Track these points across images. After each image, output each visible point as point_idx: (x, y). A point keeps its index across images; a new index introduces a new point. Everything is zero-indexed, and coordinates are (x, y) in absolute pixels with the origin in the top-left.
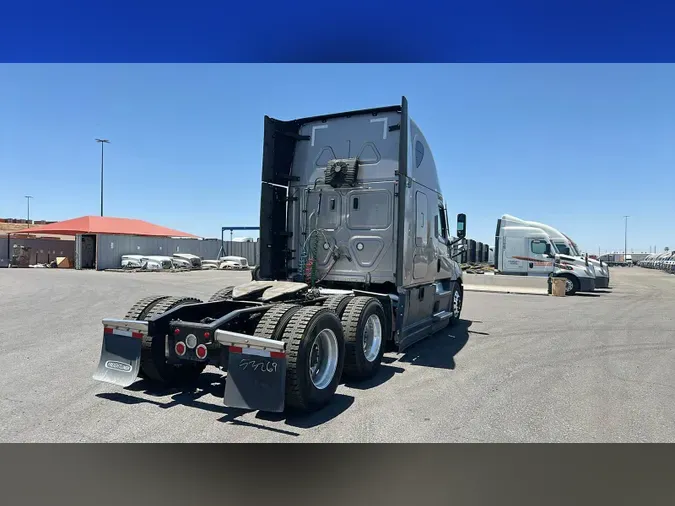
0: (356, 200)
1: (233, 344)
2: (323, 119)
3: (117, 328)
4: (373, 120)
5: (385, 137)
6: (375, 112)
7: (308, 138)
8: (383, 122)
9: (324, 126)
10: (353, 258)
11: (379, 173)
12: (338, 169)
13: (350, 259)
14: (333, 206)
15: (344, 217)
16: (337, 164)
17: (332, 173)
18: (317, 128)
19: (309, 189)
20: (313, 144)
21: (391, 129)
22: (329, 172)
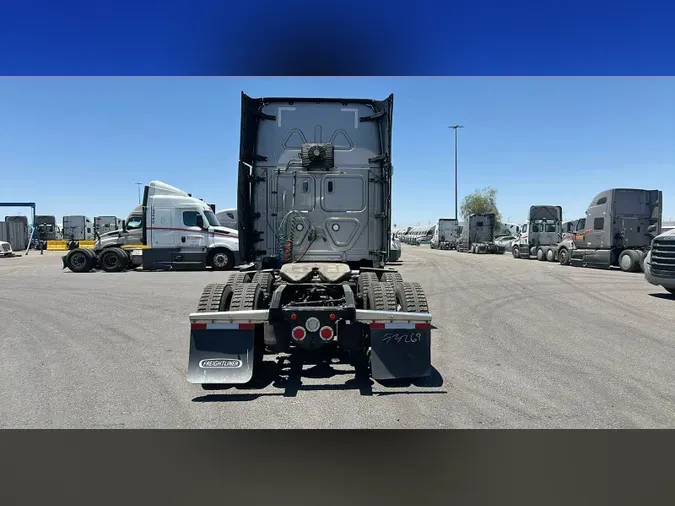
0: (330, 184)
1: (374, 321)
2: (291, 101)
3: (213, 321)
4: (344, 109)
5: (356, 127)
6: (345, 102)
7: (273, 118)
8: (354, 113)
9: (291, 109)
10: (328, 238)
11: (352, 159)
12: (317, 153)
13: (325, 240)
14: (306, 188)
15: (318, 199)
16: (315, 148)
17: (311, 156)
18: (283, 109)
19: (279, 170)
20: (280, 125)
21: (362, 120)
22: (306, 155)
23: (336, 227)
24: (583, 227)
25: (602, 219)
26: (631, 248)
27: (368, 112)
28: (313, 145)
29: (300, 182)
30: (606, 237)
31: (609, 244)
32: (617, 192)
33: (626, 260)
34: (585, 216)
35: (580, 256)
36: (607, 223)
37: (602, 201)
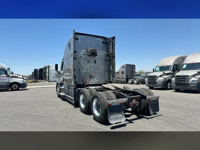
0: (95, 61)
1: (149, 99)
2: (83, 34)
3: (113, 103)
4: (97, 39)
5: (101, 44)
6: (98, 37)
7: (78, 39)
8: (100, 40)
13: (94, 78)
14: (88, 62)
15: (92, 65)
16: (92, 50)
17: (91, 52)
18: (81, 36)
19: (81, 56)
20: (80, 42)
21: (102, 42)
22: (89, 51)
23: (97, 74)
24: (118, 74)
25: (124, 72)
26: (131, 78)
27: (104, 40)
28: (91, 49)
29: (87, 60)
30: (124, 76)
31: (125, 78)
32: (127, 65)
33: (130, 81)
34: (119, 71)
35: (118, 81)
36: (125, 73)
37: (123, 67)
